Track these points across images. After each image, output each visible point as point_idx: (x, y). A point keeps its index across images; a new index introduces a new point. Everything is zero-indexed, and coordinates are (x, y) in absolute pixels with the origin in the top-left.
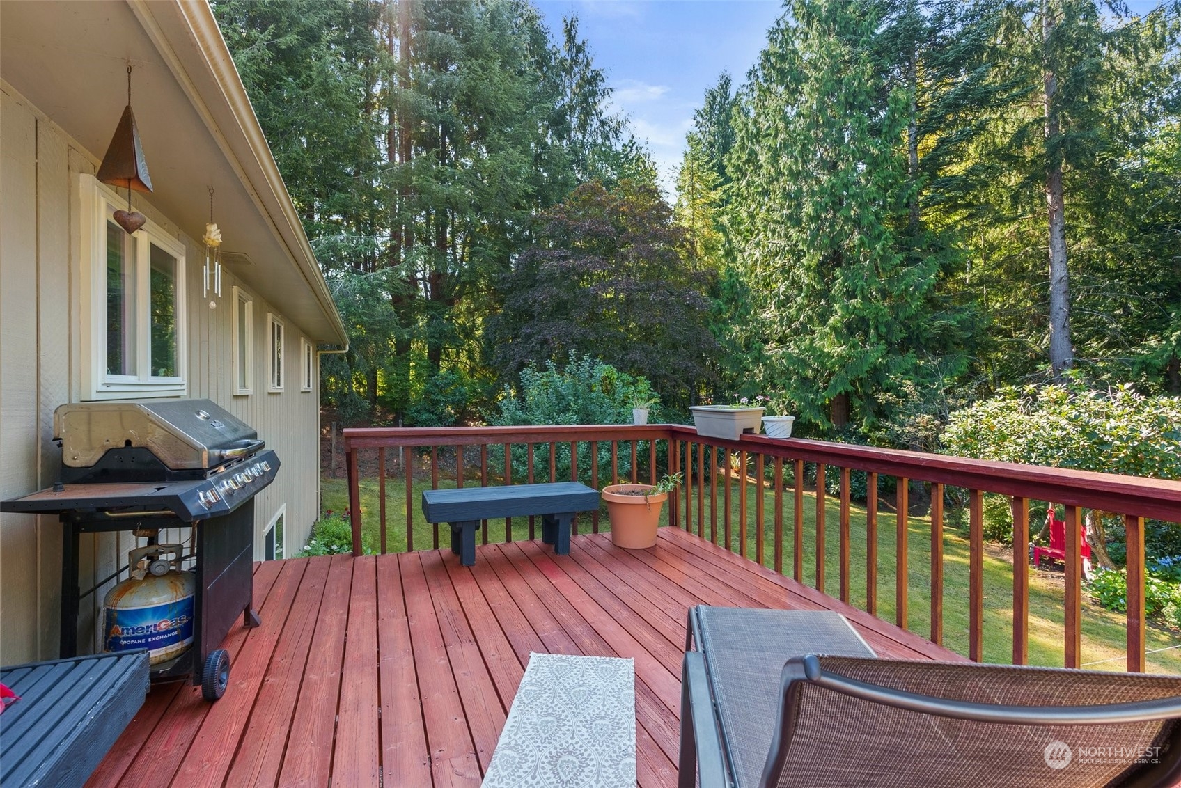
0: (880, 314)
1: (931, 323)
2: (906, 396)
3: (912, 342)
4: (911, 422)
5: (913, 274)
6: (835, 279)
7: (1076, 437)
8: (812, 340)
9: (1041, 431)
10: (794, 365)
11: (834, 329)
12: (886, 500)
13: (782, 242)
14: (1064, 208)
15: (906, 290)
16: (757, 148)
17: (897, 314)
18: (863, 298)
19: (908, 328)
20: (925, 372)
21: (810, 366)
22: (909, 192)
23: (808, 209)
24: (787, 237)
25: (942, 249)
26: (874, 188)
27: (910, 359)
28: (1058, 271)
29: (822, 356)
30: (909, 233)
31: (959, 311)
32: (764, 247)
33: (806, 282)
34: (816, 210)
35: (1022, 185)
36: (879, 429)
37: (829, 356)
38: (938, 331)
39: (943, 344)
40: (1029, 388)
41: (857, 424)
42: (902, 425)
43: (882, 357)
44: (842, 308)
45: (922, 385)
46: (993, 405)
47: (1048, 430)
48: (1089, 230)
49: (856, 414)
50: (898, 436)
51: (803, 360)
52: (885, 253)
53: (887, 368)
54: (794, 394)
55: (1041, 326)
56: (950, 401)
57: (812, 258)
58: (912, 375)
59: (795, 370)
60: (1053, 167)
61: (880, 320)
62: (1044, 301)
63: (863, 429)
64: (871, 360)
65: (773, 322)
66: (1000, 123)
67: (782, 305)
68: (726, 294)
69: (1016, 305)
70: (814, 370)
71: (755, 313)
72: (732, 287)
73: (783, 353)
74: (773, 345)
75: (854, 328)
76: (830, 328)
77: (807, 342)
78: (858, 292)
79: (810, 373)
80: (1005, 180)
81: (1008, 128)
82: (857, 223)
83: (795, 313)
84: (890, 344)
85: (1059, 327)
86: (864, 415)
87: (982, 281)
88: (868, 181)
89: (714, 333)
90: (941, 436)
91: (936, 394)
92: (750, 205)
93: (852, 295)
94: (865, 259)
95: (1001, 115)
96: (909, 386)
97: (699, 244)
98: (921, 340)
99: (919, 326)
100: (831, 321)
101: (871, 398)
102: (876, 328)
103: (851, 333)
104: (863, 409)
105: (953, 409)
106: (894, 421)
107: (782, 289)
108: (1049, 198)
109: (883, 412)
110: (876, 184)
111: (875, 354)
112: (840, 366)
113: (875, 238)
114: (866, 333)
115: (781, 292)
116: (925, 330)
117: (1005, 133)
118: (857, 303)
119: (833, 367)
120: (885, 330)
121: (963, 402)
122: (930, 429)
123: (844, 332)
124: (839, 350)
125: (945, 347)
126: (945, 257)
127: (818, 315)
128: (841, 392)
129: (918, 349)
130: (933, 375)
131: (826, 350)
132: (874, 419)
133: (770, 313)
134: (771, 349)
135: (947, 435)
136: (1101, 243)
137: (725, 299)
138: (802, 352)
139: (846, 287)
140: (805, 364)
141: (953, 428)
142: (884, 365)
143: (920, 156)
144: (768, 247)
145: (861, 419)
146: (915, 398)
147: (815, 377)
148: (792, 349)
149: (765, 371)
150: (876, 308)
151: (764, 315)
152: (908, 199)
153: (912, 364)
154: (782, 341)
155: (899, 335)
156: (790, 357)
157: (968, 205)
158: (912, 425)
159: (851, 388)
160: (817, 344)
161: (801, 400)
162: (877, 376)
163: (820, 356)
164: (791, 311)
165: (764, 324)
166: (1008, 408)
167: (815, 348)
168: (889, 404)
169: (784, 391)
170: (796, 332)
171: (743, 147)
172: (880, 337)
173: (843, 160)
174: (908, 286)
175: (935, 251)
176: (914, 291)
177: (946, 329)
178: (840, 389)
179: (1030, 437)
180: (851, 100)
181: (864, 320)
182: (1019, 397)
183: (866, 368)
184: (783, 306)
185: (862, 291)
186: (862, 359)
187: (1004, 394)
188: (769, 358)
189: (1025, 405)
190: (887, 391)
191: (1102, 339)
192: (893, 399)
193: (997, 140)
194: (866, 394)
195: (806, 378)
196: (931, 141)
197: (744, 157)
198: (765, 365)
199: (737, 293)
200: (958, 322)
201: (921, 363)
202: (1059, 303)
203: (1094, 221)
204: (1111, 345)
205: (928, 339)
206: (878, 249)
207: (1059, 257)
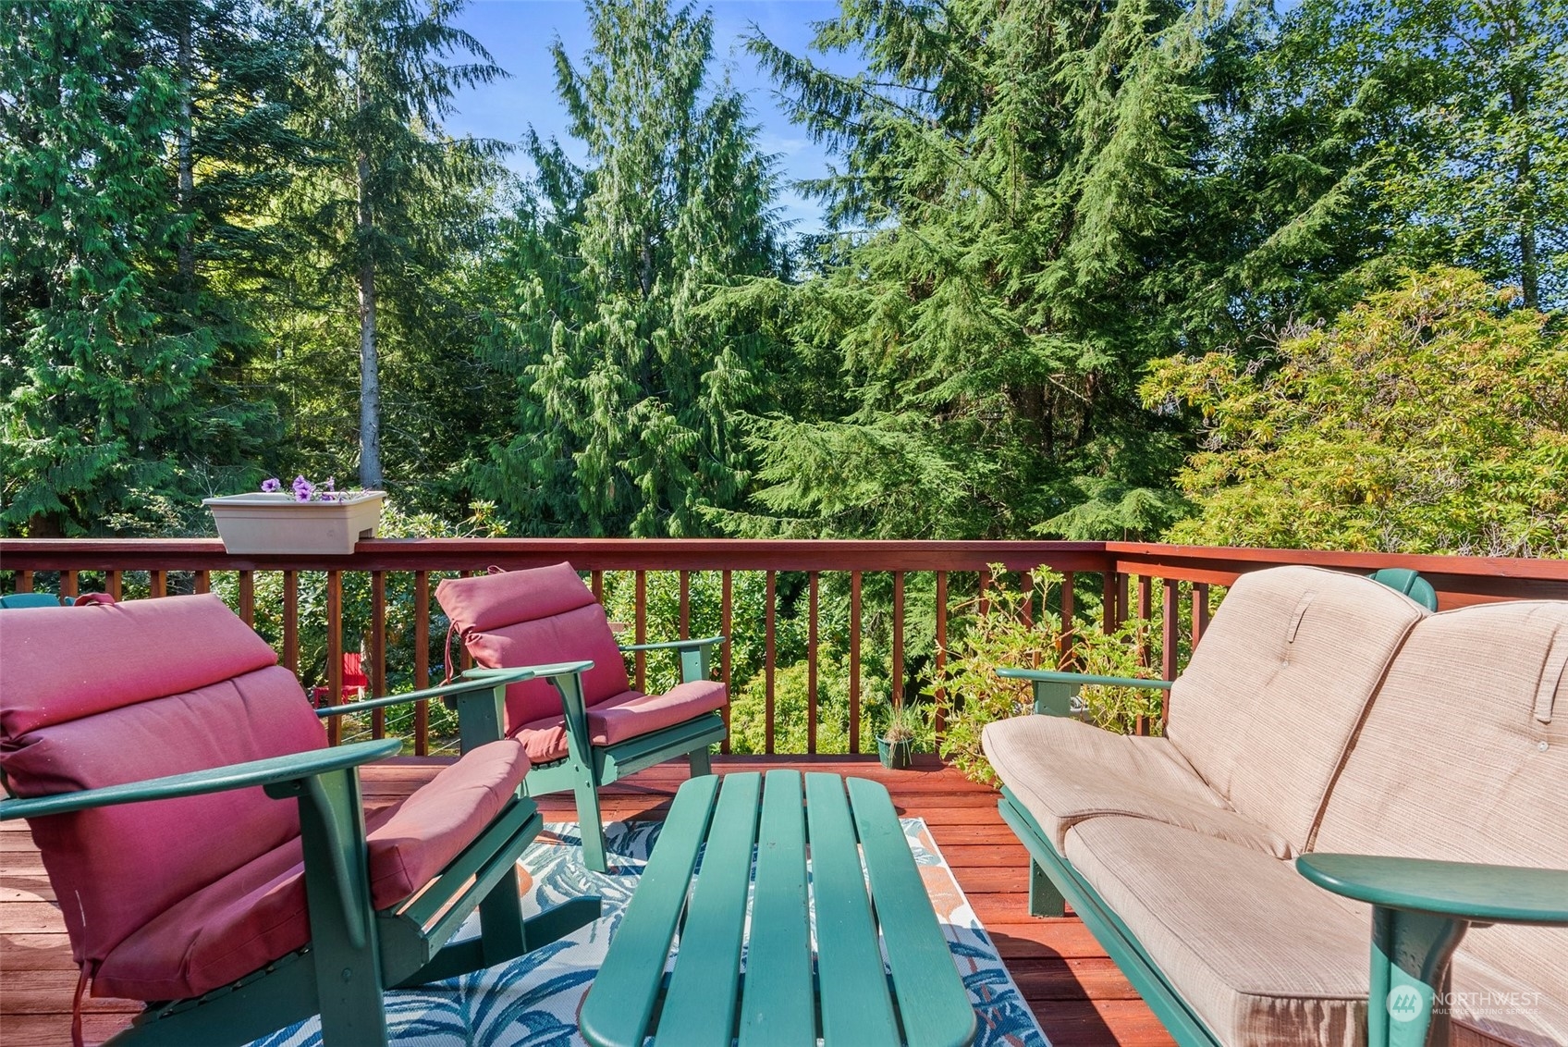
0: (117, 395)
1: (206, 420)
2: (159, 518)
3: (176, 440)
5: (178, 345)
6: (31, 326)
11: (24, 407)
14: (376, 312)
15: (164, 367)
17: (150, 400)
18: (87, 366)
19: (168, 422)
25: (224, 322)
26: (111, 201)
27: (168, 466)
28: (368, 382)
30: (177, 285)
31: (246, 410)
35: (331, 271)
37: (15, 452)
38: (212, 431)
43: (122, 460)
44: (41, 375)
45: (184, 503)
48: (399, 342)
52: (126, 305)
53: (127, 477)
55: (353, 442)
58: (172, 490)
60: (364, 261)
61: (118, 405)
62: (353, 414)
64: (100, 464)
66: (309, 186)
75: (67, 412)
76: (17, 405)
78: (75, 354)
80: (312, 258)
81: (318, 195)
82: (76, 246)
84: (133, 442)
85: (371, 445)
88: (98, 185)
93: (61, 357)
94: (92, 307)
95: (310, 176)
96: (161, 504)
98: (191, 442)
99: (186, 422)
100: (18, 394)
102: (111, 416)
103: (64, 419)
108: (361, 295)
110: (112, 195)
111: (109, 455)
112: (38, 471)
113: (108, 278)
114: (95, 423)
116: (196, 428)
117: (313, 201)
118: (73, 371)
119: (24, 470)
120: (125, 420)
123: (47, 416)
124: (35, 444)
126: (228, 333)
128: (38, 513)
131: (7, 443)
136: (409, 360)
139: (53, 343)
142: (123, 473)
143: (196, 181)
146: (173, 524)
150: (110, 386)
153: (169, 474)
155: (151, 429)
157: (267, 274)
159: (61, 507)
172: (117, 430)
174: (167, 362)
175: (214, 323)
176: (178, 370)
177: (226, 430)
181: (87, 401)
183: (91, 476)
185: (83, 356)
186: (84, 461)
190: (130, 511)
191: (413, 462)
193: (305, 206)
196: (209, 167)
200: (244, 424)
201: (182, 472)
202: (370, 417)
203: (404, 335)
204: (421, 469)
205: (200, 442)
206: (114, 296)
207: (369, 366)
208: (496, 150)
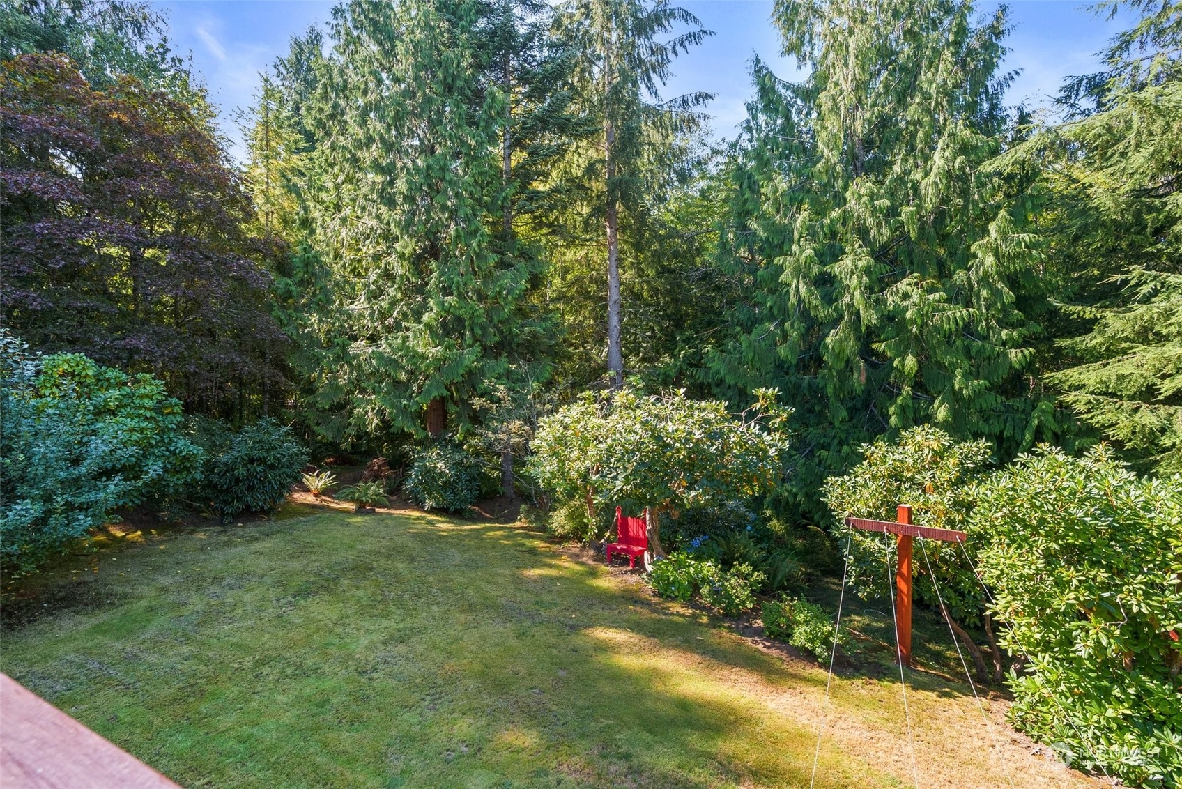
0: (475, 315)
1: (522, 329)
2: (499, 401)
3: (504, 347)
4: (504, 429)
5: (506, 278)
6: (432, 271)
7: (646, 441)
8: (405, 339)
9: (618, 435)
10: (386, 366)
11: (429, 326)
12: (481, 508)
13: (374, 223)
14: (618, 242)
15: (500, 293)
16: (343, 103)
17: (492, 318)
18: (460, 296)
19: (501, 332)
20: (516, 377)
21: (403, 368)
22: (504, 195)
23: (401, 185)
24: (379, 217)
25: (531, 258)
26: (471, 181)
27: (504, 364)
28: (613, 295)
29: (415, 357)
30: (502, 237)
31: (543, 321)
32: (351, 225)
33: (400, 272)
34: (410, 189)
35: (590, 215)
36: (474, 435)
37: (424, 357)
38: (527, 337)
39: (531, 350)
40: (605, 393)
41: (453, 431)
42: (495, 432)
43: (477, 360)
44: (437, 304)
45: (513, 390)
46: (576, 410)
47: (624, 435)
48: (632, 263)
49: (452, 421)
50: (491, 444)
51: (395, 361)
52: (480, 250)
53: (481, 372)
54: (385, 400)
55: (601, 341)
56: (538, 406)
57: (407, 245)
58: (504, 380)
59: (386, 371)
60: (611, 204)
61: (475, 322)
62: (602, 320)
63: (459, 437)
64: (466, 363)
65: (361, 316)
66: (576, 156)
67: (374, 296)
68: (299, 274)
69: (583, 322)
70: (407, 372)
71: (341, 304)
72: (307, 265)
73: (373, 351)
74: (363, 343)
75: (449, 329)
76: (425, 325)
77: (399, 340)
78: (454, 288)
79: (403, 377)
80: (578, 208)
81: (581, 162)
82: (454, 214)
83: (386, 306)
84: (485, 348)
85: (614, 342)
86: (459, 422)
87: (561, 297)
88: (465, 173)
89: (281, 320)
90: (531, 443)
91: (525, 399)
92: (337, 176)
93: (447, 291)
94: (462, 255)
95: (576, 149)
96: (501, 391)
97: (276, 215)
98: (513, 345)
99: (511, 331)
100: (425, 317)
101: (466, 403)
102: (472, 330)
103: (447, 333)
104: (459, 415)
105: (540, 414)
106: (488, 428)
107: (373, 277)
108: (608, 230)
109: (478, 418)
111: (470, 357)
112: (435, 369)
113: (471, 234)
114: (462, 336)
115: (371, 281)
116: (517, 335)
117: (579, 166)
118: (452, 300)
119: (428, 369)
120: (480, 332)
121: (549, 407)
122: (521, 436)
123: (440, 331)
124: (434, 351)
125: (532, 353)
126: (533, 266)
127: (412, 310)
128: (435, 397)
129: (510, 354)
130: (523, 380)
131: (420, 351)
132: (470, 426)
133: (360, 305)
134: (359, 347)
135: (537, 442)
136: (640, 276)
137: (297, 280)
138: (394, 351)
139: (442, 282)
140: (396, 365)
141: (542, 433)
142: (479, 369)
143: (513, 164)
144: (358, 228)
145: (457, 426)
146: (508, 404)
147: (409, 381)
148: (384, 348)
149: (351, 372)
150: (471, 308)
151: (352, 307)
152: (502, 202)
153: (505, 369)
154: (373, 339)
155: (492, 340)
156: (381, 357)
158: (504, 432)
159: (446, 393)
160: (411, 343)
161: (392, 406)
162: (471, 380)
163: (413, 356)
164: (382, 303)
165: (350, 317)
166: (588, 413)
167: (408, 347)
168: (483, 410)
169: (373, 397)
170: (389, 329)
171: (326, 97)
172: (476, 340)
173: (440, 144)
174: (502, 289)
175: (525, 259)
176: (507, 295)
177: (534, 335)
178: (435, 394)
179: (609, 441)
180: (449, 80)
181: (459, 320)
182: (595, 401)
183: (462, 371)
184: (376, 298)
185: (458, 288)
186: (458, 361)
187: (585, 399)
188: (356, 357)
189: (602, 409)
190: (482, 396)
191: (637, 355)
192: (488, 405)
193: (573, 170)
194: (462, 399)
195: (400, 382)
197: (328, 111)
198: (350, 365)
199: (313, 274)
200: (544, 330)
201: (513, 367)
202: (614, 321)
203: (636, 257)
204: (643, 360)
205: (518, 345)
206: (474, 245)
207: (614, 283)
208: (701, 99)
